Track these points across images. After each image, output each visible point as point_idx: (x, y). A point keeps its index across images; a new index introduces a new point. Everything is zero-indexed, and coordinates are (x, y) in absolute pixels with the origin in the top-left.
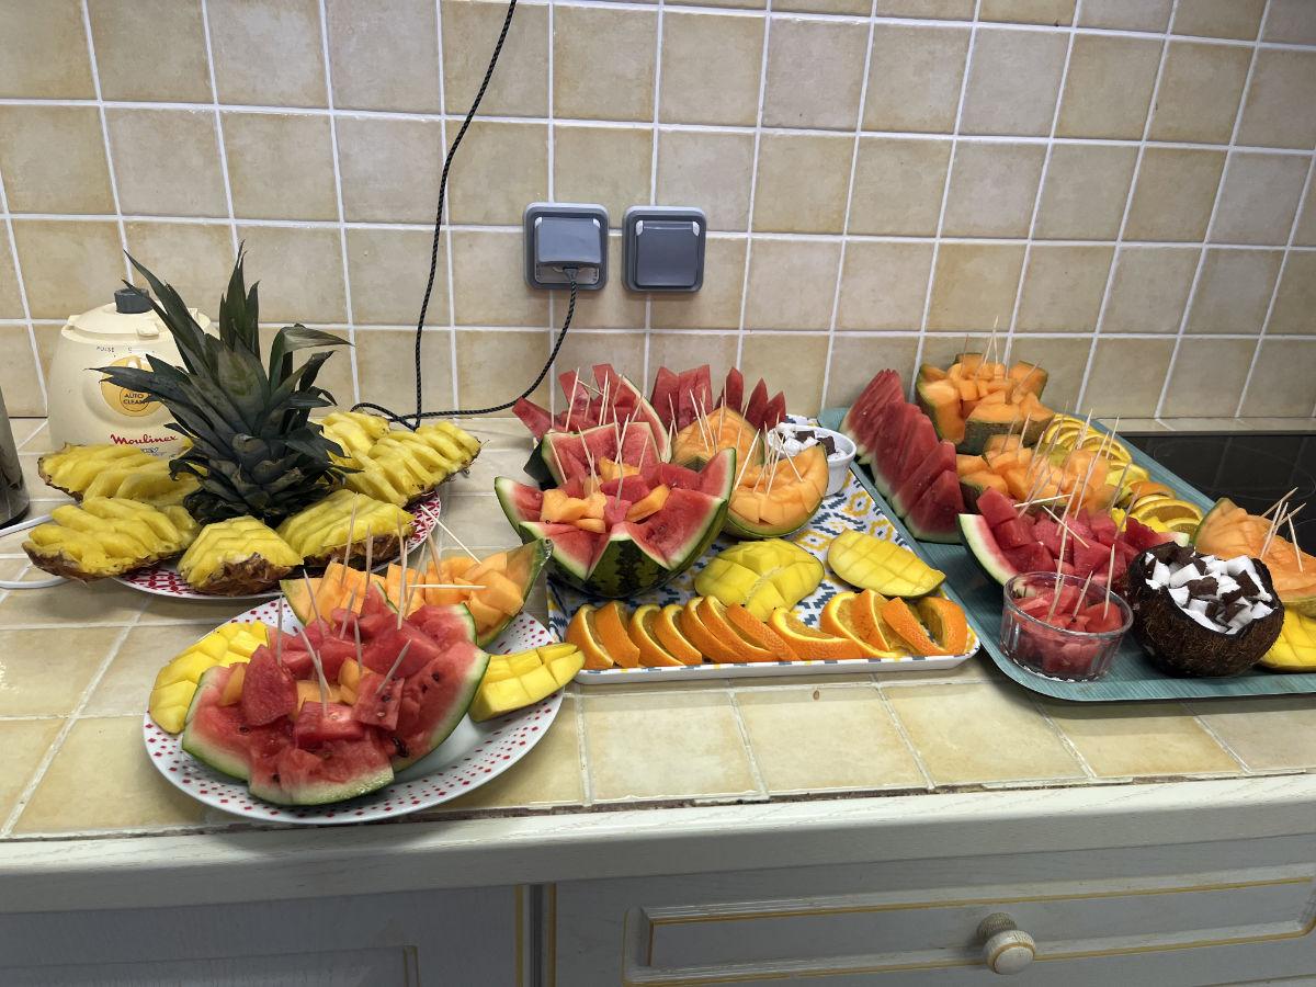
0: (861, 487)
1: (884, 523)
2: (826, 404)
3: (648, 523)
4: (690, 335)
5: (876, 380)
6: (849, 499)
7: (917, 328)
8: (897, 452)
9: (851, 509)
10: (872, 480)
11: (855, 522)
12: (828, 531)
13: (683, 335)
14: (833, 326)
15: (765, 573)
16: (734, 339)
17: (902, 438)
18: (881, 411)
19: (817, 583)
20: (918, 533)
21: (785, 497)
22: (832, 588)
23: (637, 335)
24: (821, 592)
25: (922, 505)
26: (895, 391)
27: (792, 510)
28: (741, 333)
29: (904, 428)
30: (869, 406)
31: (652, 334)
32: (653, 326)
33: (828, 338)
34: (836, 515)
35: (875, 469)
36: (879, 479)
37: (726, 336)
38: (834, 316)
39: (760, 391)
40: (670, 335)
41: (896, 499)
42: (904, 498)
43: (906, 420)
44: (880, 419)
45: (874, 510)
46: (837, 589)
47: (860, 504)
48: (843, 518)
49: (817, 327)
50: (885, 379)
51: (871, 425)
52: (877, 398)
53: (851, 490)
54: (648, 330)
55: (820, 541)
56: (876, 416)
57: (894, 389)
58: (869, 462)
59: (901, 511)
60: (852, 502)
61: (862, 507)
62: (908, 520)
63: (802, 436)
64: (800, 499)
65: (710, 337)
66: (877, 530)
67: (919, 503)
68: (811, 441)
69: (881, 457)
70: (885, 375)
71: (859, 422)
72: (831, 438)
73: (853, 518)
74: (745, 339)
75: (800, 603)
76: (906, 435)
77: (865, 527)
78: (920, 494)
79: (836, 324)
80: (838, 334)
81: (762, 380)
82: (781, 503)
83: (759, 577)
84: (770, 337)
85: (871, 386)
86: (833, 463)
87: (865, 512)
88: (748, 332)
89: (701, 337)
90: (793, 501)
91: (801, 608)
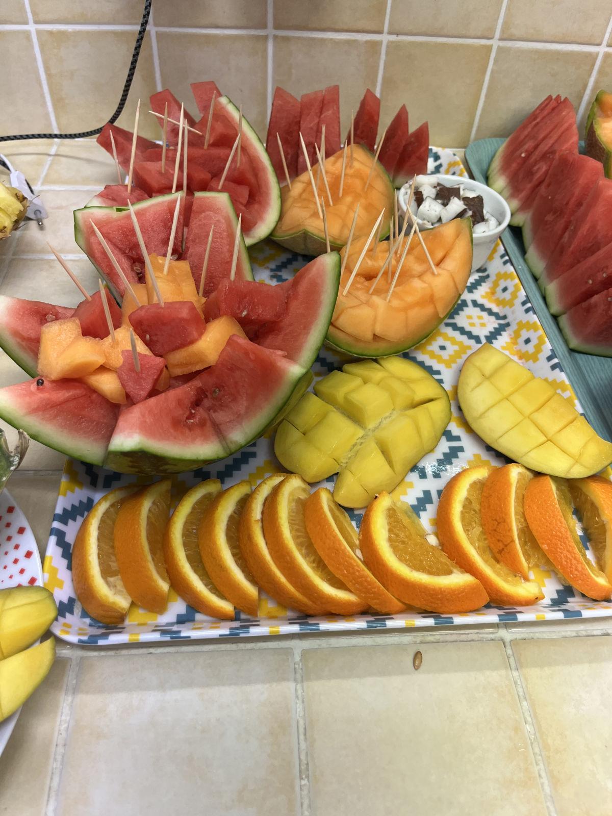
0: (509, 264)
1: (534, 327)
2: (477, 131)
3: (197, 383)
4: (322, 40)
5: (542, 107)
6: (493, 278)
7: (598, 42)
8: (561, 223)
9: (493, 293)
10: (523, 251)
11: (497, 316)
12: (462, 331)
13: (313, 39)
14: (497, 35)
15: (371, 425)
16: (376, 45)
17: (571, 205)
18: (544, 157)
19: (441, 431)
20: (574, 343)
21: (410, 299)
22: (458, 439)
23: (257, 38)
24: (444, 446)
25: (588, 310)
26: (568, 129)
27: (418, 315)
28: (385, 38)
29: (577, 191)
30: (529, 145)
31: (276, 37)
32: (277, 27)
33: (489, 48)
34: (475, 303)
35: (527, 234)
36: (532, 252)
37: (367, 42)
38: (500, 21)
39: (401, 120)
40: (299, 38)
41: (552, 288)
42: (565, 291)
43: (582, 181)
44: (543, 167)
45: (524, 303)
46: (466, 442)
47: (505, 289)
48: (482, 308)
49: (479, 34)
50: (553, 109)
51: (530, 174)
52: (541, 136)
53: (496, 266)
54: (270, 31)
55: (451, 349)
56: (536, 162)
57: (566, 125)
58: (521, 225)
59: (556, 308)
60: (496, 284)
61: (507, 295)
62: (564, 321)
63: (445, 194)
64: (431, 299)
65: (348, 42)
66: (525, 335)
67: (584, 305)
68: (456, 205)
69: (539, 222)
70: (553, 104)
71: (514, 165)
72: (479, 199)
73: (495, 309)
74: (390, 44)
75: (414, 468)
76: (579, 204)
77: (508, 325)
78: (589, 294)
79: (503, 31)
80: (502, 44)
81: (404, 105)
82: (406, 309)
83: (361, 433)
84: (421, 44)
85: (533, 116)
86: (480, 238)
87: (510, 303)
88: (393, 38)
89: (336, 43)
90: (421, 303)
91: (414, 477)
